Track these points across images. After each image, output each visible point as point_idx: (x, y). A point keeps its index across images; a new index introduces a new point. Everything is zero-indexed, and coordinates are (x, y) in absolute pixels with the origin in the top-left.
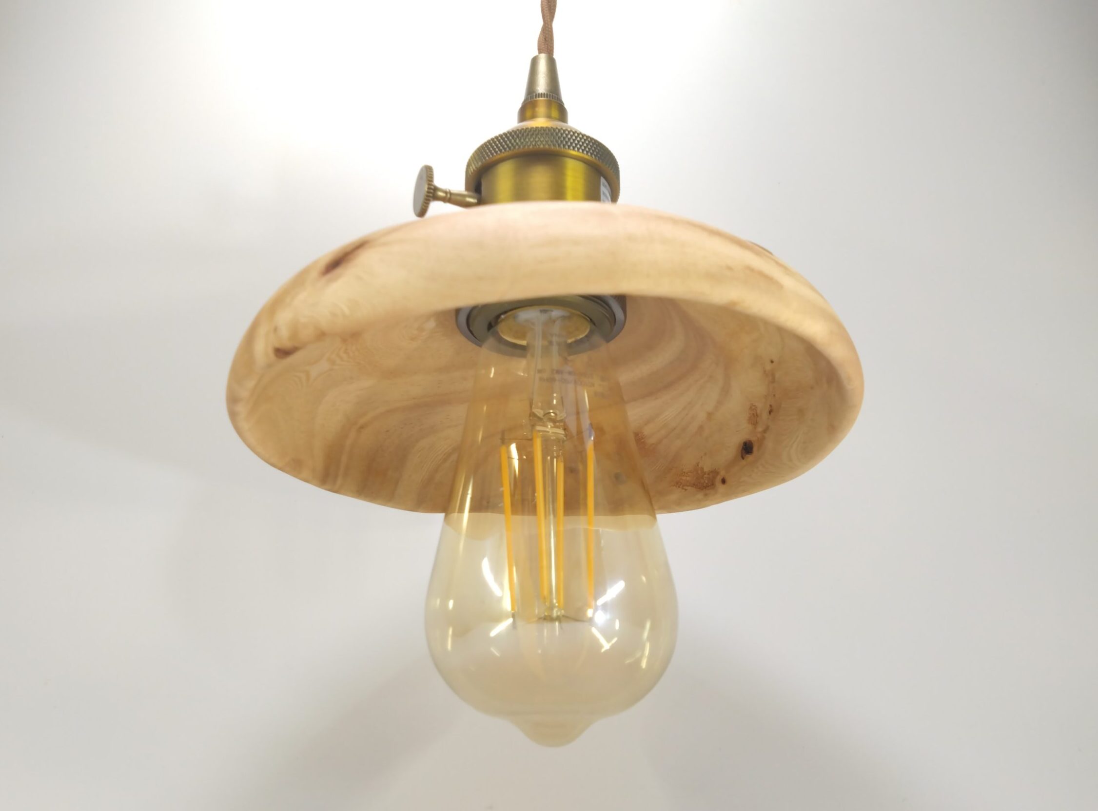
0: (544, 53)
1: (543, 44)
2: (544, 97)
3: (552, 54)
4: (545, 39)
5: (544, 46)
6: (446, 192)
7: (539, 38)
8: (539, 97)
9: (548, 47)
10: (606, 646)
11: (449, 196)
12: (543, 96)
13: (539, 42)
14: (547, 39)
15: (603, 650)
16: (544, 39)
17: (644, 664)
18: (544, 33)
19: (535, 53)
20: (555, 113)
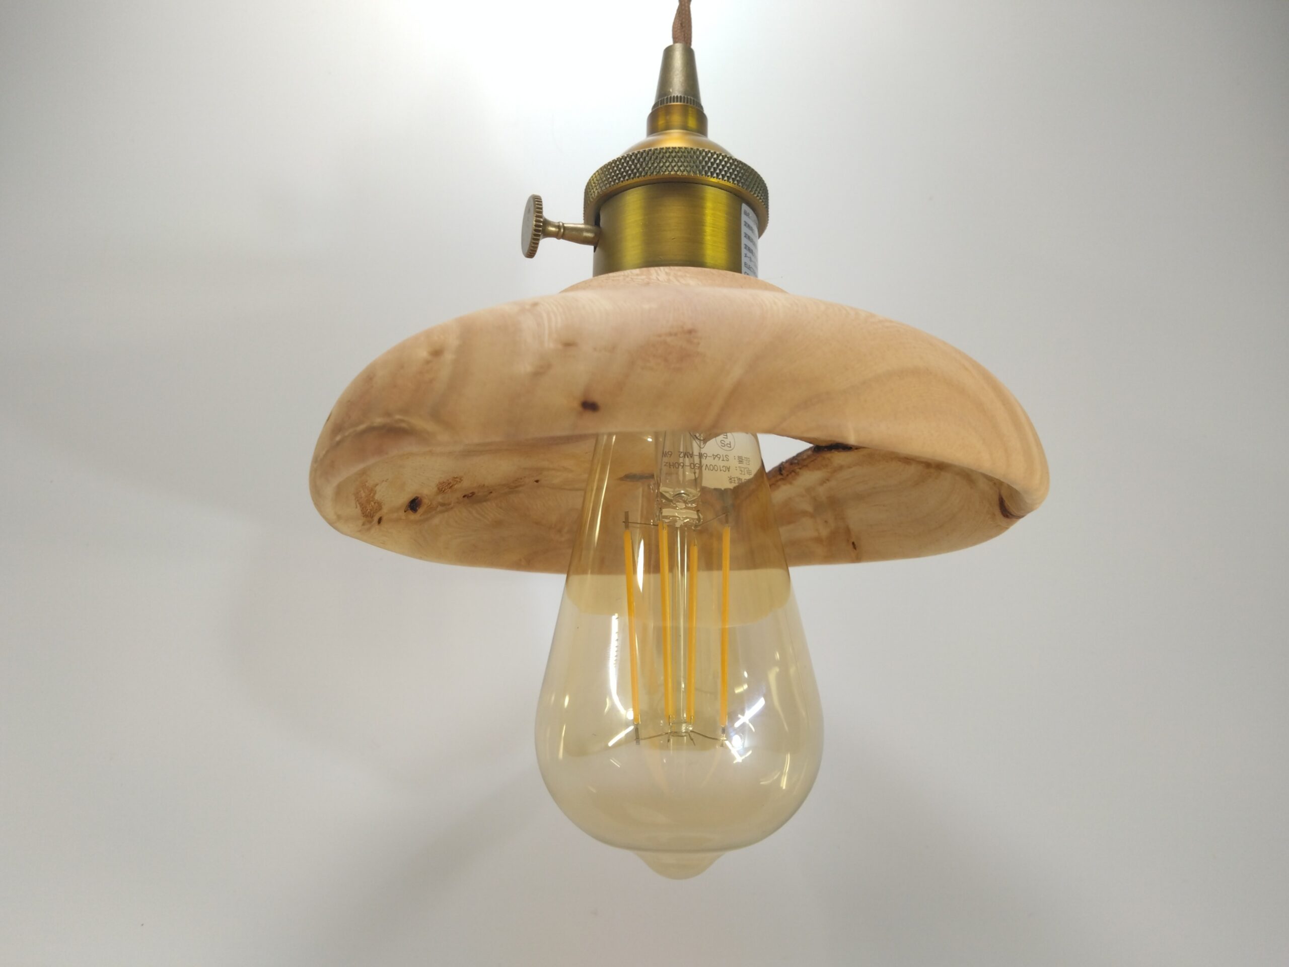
0: (680, 43)
1: (679, 31)
2: (681, 102)
3: (690, 44)
4: (681, 24)
5: (679, 34)
6: (559, 227)
7: (674, 24)
8: (674, 102)
9: (684, 35)
10: (739, 759)
11: (562, 230)
12: (679, 99)
13: (674, 28)
14: (683, 25)
15: (735, 762)
16: (679, 25)
17: (784, 784)
18: (680, 16)
19: (670, 42)
20: (692, 123)
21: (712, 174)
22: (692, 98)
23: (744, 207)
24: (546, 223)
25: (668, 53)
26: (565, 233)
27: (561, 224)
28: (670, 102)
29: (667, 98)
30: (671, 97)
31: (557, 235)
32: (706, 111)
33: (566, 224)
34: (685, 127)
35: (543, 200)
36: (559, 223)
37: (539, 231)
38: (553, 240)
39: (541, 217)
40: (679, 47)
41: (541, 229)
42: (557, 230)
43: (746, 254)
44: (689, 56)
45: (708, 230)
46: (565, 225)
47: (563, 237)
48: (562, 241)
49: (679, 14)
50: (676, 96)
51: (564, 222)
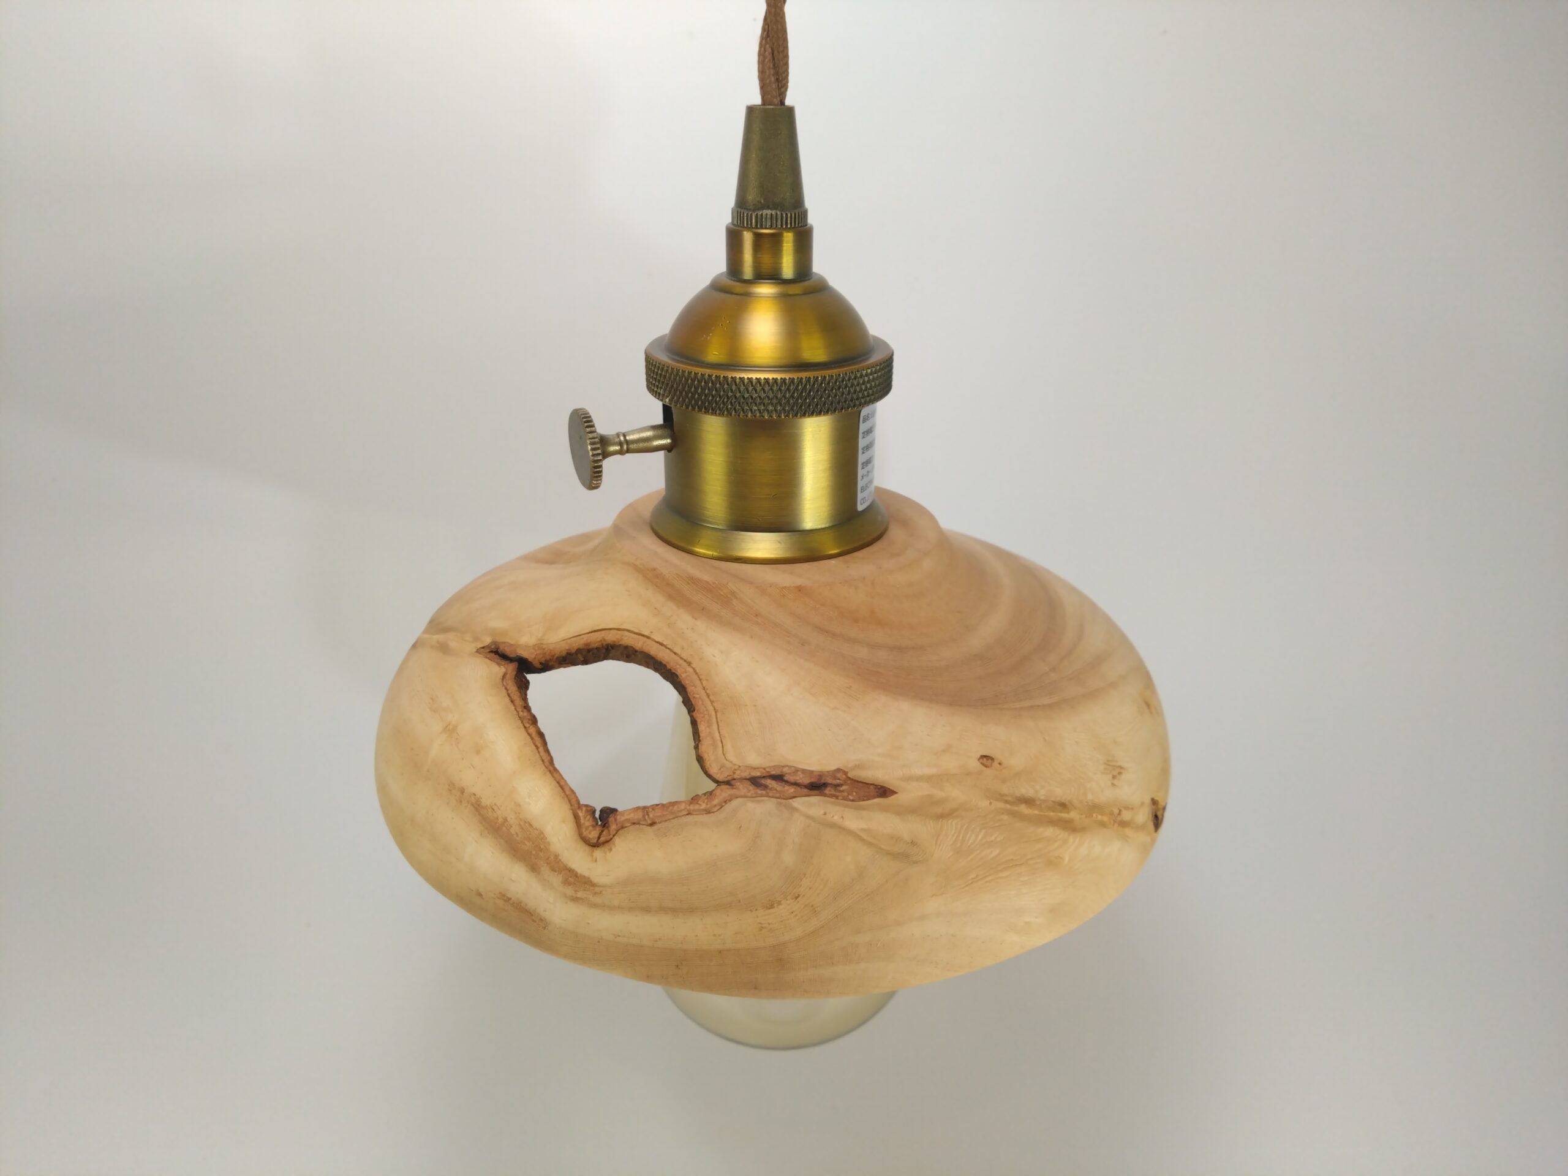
24: (604, 441)
33: (628, 435)
35: (591, 414)
37: (598, 455)
39: (596, 436)
41: (600, 451)
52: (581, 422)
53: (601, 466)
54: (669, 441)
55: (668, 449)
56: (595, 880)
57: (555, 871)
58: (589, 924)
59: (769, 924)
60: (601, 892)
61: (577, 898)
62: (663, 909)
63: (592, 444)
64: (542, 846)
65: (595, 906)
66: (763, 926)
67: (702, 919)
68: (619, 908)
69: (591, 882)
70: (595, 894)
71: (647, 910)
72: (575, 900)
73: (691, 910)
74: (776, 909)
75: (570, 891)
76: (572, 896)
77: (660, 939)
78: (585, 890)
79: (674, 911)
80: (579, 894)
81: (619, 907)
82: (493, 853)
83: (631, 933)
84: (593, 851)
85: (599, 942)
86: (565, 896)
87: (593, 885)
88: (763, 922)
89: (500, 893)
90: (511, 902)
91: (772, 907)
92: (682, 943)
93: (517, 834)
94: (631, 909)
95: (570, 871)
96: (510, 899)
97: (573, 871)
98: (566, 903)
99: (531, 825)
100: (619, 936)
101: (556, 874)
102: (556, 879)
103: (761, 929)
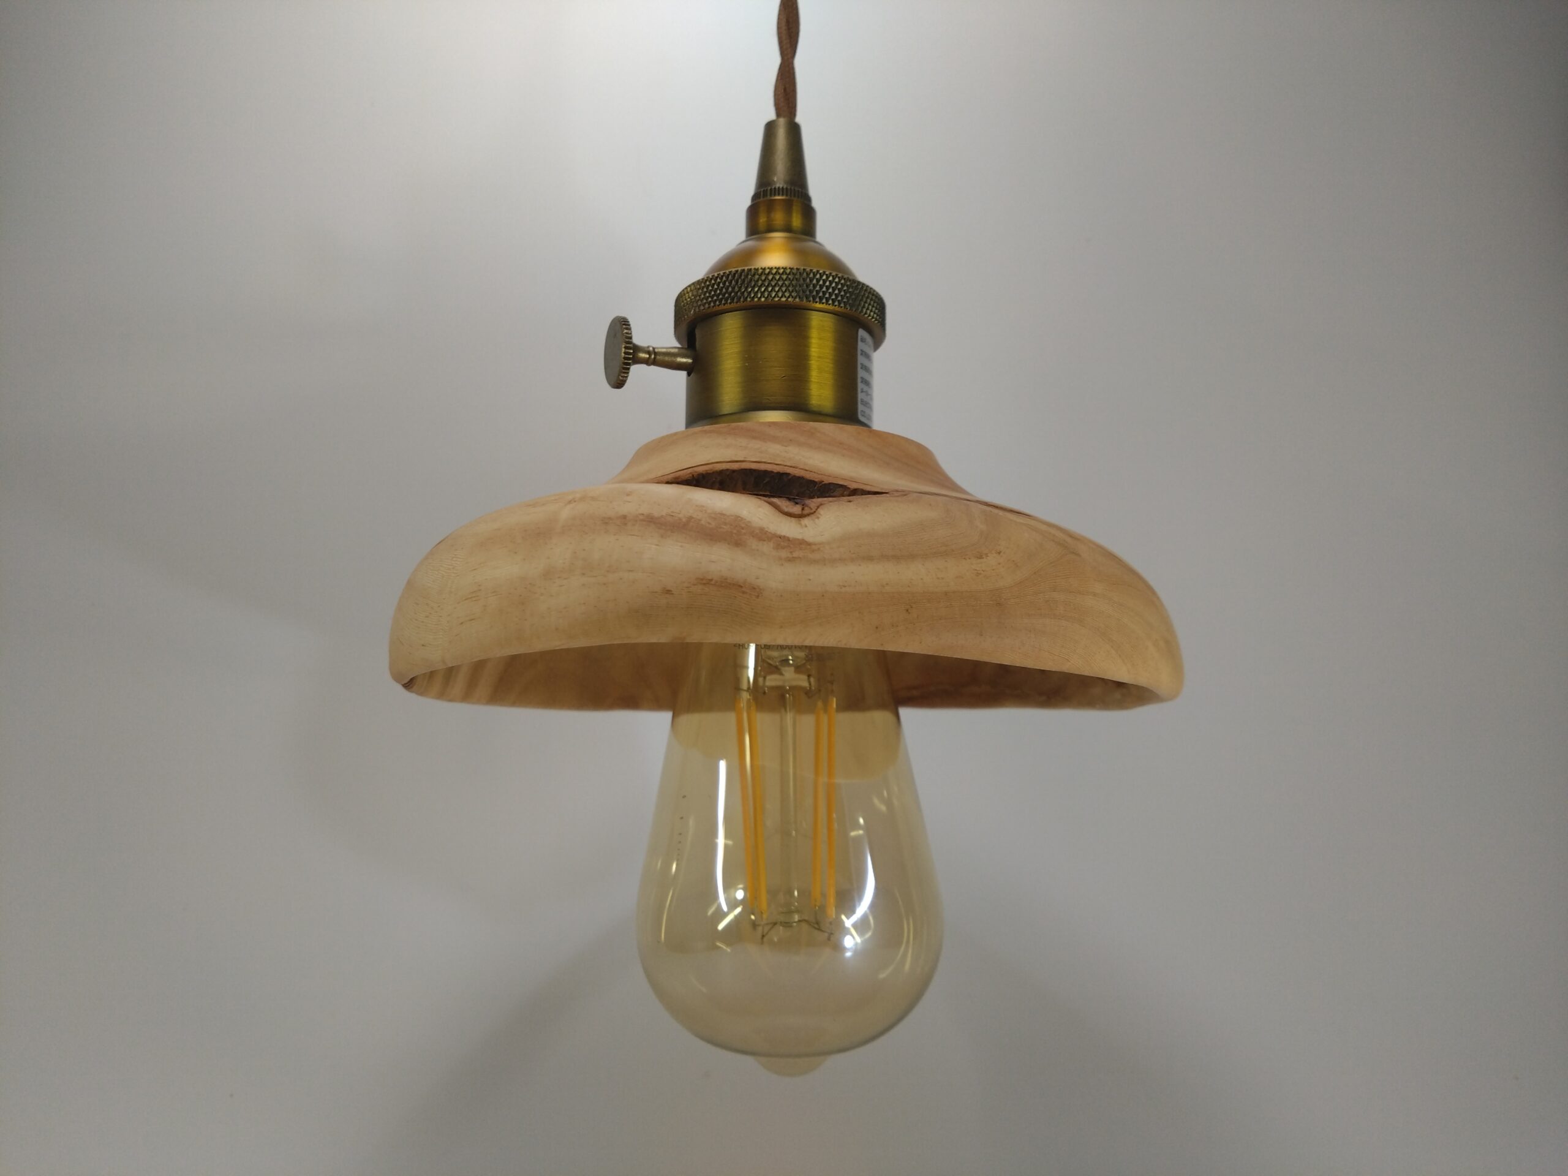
21: (821, 299)
22: (800, 190)
23: (862, 333)
24: (637, 349)
25: (770, 128)
26: (656, 359)
27: (651, 349)
28: (771, 195)
29: (771, 189)
30: (775, 188)
31: (647, 362)
32: (815, 204)
33: (658, 348)
34: (788, 229)
35: (631, 323)
36: (648, 347)
37: (629, 359)
38: (643, 367)
39: (631, 343)
40: (782, 121)
41: (631, 356)
42: (648, 356)
43: (862, 389)
44: (794, 131)
45: (814, 363)
46: (656, 350)
47: (655, 363)
48: (653, 367)
49: (782, 75)
50: (777, 188)
51: (654, 346)
52: (620, 328)
53: (629, 369)
54: (690, 361)
55: (689, 369)
56: (810, 540)
57: (764, 541)
58: (810, 580)
59: (984, 571)
60: (819, 549)
61: (793, 557)
62: (884, 557)
63: (626, 348)
64: (743, 525)
65: (815, 562)
66: (979, 572)
67: (923, 565)
68: (842, 560)
69: (806, 542)
70: (813, 551)
71: (870, 559)
72: (791, 560)
73: (912, 557)
74: (984, 560)
75: (784, 554)
76: (788, 557)
77: (887, 584)
78: (801, 549)
79: (897, 558)
80: (795, 554)
81: (840, 559)
82: (681, 546)
83: (856, 582)
84: (800, 520)
85: (823, 596)
86: (780, 558)
87: (809, 544)
88: (978, 569)
89: (697, 579)
90: (713, 582)
91: (981, 557)
92: (909, 586)
93: (709, 523)
94: (852, 560)
95: (780, 538)
96: (711, 580)
97: (784, 536)
98: (782, 565)
99: (724, 515)
100: (845, 586)
101: (765, 543)
102: (767, 548)
103: (978, 574)
